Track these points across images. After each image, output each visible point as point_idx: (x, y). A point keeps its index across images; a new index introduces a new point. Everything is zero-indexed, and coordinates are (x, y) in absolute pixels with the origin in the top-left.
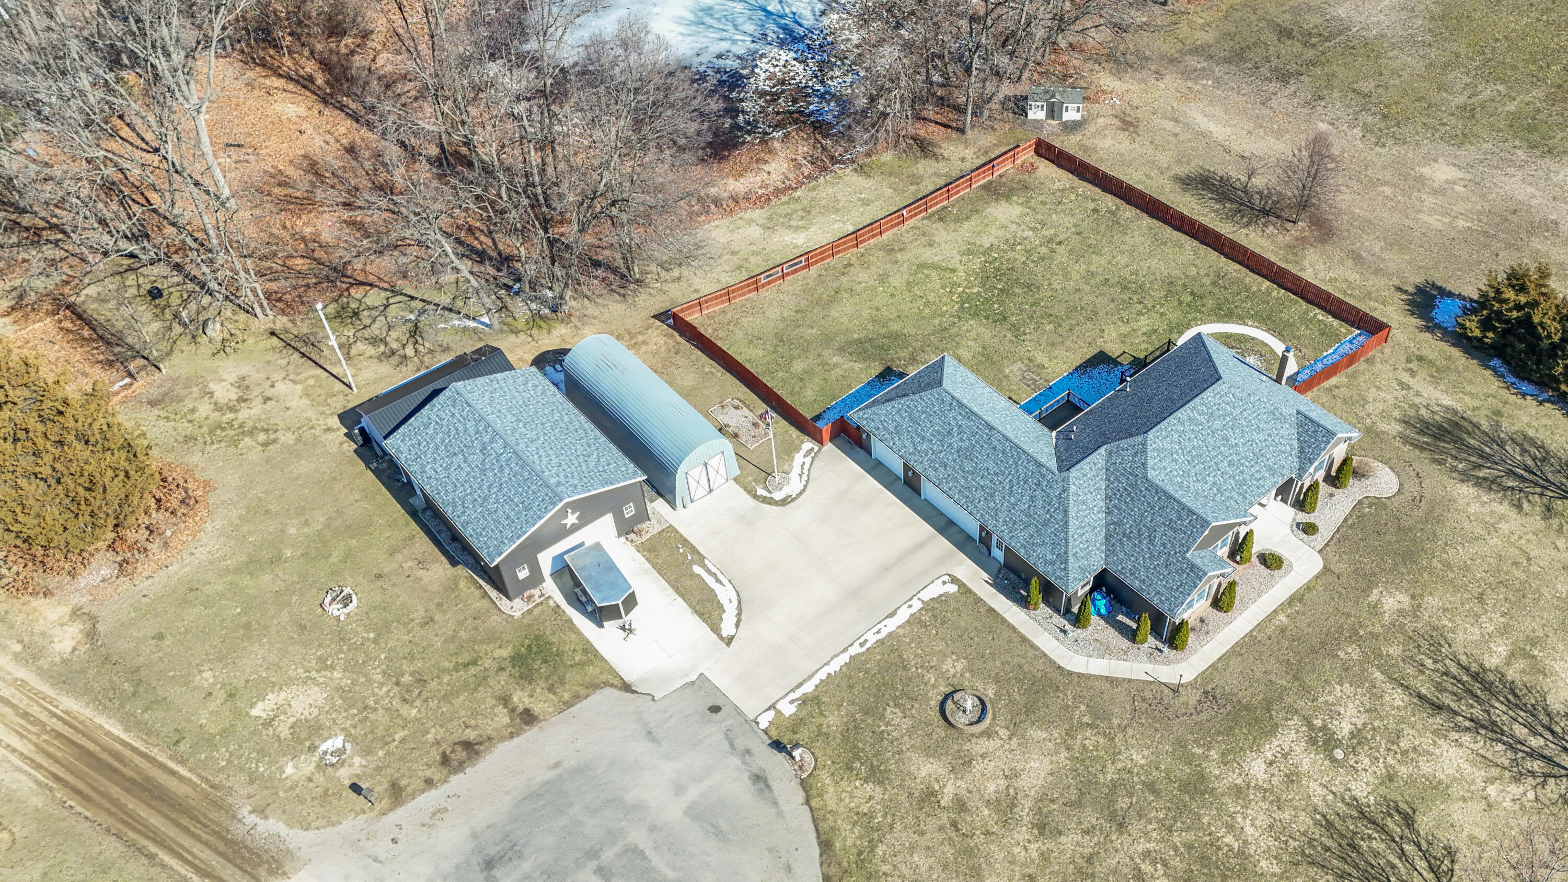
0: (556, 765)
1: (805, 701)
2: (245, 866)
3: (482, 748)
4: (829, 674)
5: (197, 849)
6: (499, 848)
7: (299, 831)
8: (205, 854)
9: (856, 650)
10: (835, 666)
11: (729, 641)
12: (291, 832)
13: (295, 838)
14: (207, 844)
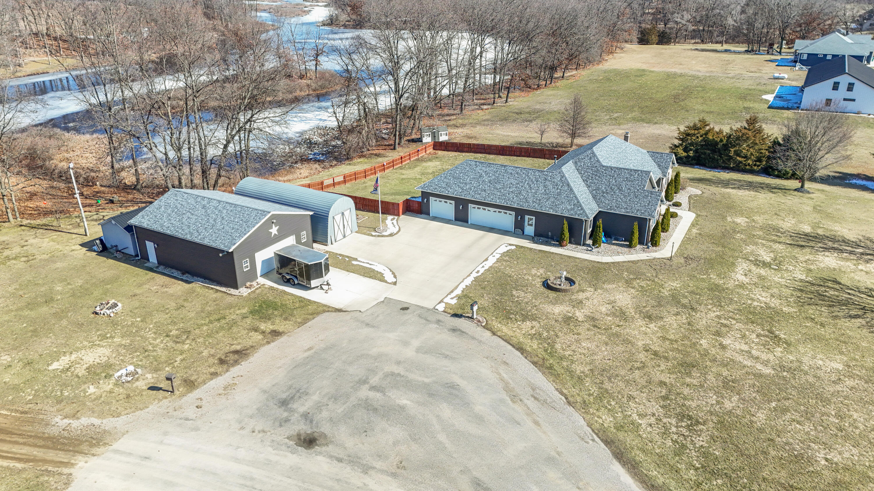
0: (310, 349)
1: (459, 298)
2: (66, 448)
3: (248, 351)
4: (467, 286)
5: (16, 449)
6: (287, 394)
7: (112, 419)
8: (25, 450)
9: (474, 275)
10: (468, 281)
11: (395, 283)
12: (104, 421)
13: (108, 423)
14: (24, 444)
